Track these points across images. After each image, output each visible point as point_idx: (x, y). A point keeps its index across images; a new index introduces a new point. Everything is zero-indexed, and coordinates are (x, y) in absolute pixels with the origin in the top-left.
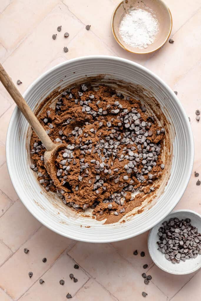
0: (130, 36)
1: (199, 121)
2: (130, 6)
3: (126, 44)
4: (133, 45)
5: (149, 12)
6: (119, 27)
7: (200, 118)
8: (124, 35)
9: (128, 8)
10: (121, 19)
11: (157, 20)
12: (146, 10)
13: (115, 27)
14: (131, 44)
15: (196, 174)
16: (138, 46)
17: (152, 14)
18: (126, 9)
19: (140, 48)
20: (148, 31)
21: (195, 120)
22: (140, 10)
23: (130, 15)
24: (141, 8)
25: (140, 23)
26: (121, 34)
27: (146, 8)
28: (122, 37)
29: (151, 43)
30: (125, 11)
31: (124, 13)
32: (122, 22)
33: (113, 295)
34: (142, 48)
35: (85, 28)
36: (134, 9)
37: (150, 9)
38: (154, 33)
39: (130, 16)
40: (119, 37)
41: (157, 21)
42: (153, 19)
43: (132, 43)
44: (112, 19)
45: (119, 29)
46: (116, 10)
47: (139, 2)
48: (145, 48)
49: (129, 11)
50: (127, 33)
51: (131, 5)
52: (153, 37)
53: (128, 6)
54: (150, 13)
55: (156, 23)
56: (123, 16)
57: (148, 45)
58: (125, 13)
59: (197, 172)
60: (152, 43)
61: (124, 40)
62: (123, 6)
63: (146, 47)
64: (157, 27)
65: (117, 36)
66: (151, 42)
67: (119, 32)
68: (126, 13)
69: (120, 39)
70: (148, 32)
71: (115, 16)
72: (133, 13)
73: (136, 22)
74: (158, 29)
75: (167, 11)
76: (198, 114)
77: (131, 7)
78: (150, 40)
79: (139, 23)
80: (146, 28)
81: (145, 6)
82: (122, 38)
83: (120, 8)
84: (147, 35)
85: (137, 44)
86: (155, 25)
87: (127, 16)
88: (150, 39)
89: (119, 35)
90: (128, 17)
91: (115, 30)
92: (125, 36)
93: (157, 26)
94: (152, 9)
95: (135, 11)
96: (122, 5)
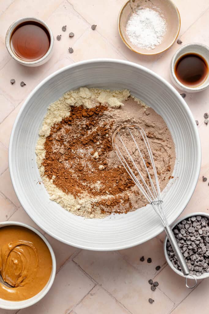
0: (137, 37)
1: (208, 125)
2: (137, 5)
3: (133, 44)
4: (140, 45)
5: (157, 11)
6: (125, 27)
7: (208, 121)
8: (130, 35)
9: (135, 7)
10: (128, 19)
11: (165, 20)
12: (154, 9)
13: (122, 27)
14: (139, 45)
15: (204, 178)
16: (145, 47)
17: (160, 14)
18: (133, 8)
19: (147, 49)
20: (156, 31)
21: (204, 123)
22: (148, 9)
23: (138, 14)
24: (148, 8)
25: (147, 23)
26: (128, 34)
27: (154, 7)
28: (129, 37)
29: (158, 44)
30: (132, 10)
31: (131, 12)
32: (129, 21)
33: (119, 302)
34: (149, 49)
35: (91, 27)
36: (142, 9)
37: (157, 8)
38: (162, 34)
39: (138, 15)
40: (126, 38)
41: (165, 21)
42: (161, 18)
43: (140, 44)
44: (119, 17)
45: (125, 30)
46: (123, 9)
47: (146, 1)
48: (153, 49)
49: (136, 10)
50: (134, 33)
51: (138, 4)
52: (160, 38)
53: (135, 6)
54: (158, 13)
55: (164, 23)
56: (130, 15)
57: (155, 45)
58: (132, 12)
59: (205, 177)
60: (160, 44)
61: (131, 41)
62: (130, 5)
63: (153, 47)
64: (165, 28)
65: (124, 37)
66: (159, 43)
67: (126, 33)
68: (133, 13)
69: (127, 39)
70: (156, 32)
71: (122, 15)
72: (140, 12)
73: (143, 22)
74: (166, 29)
75: (175, 11)
76: (206, 117)
77: (138, 6)
78: (157, 41)
79: (146, 23)
80: (154, 28)
81: (153, 5)
82: (129, 38)
83: (127, 7)
84: (155, 36)
85: (144, 45)
86: (163, 25)
87: (134, 16)
88: (158, 40)
89: (125, 36)
90: (135, 16)
91: (121, 29)
92: (132, 37)
93: (165, 26)
94: (160, 8)
95: (143, 10)
96: (129, 4)
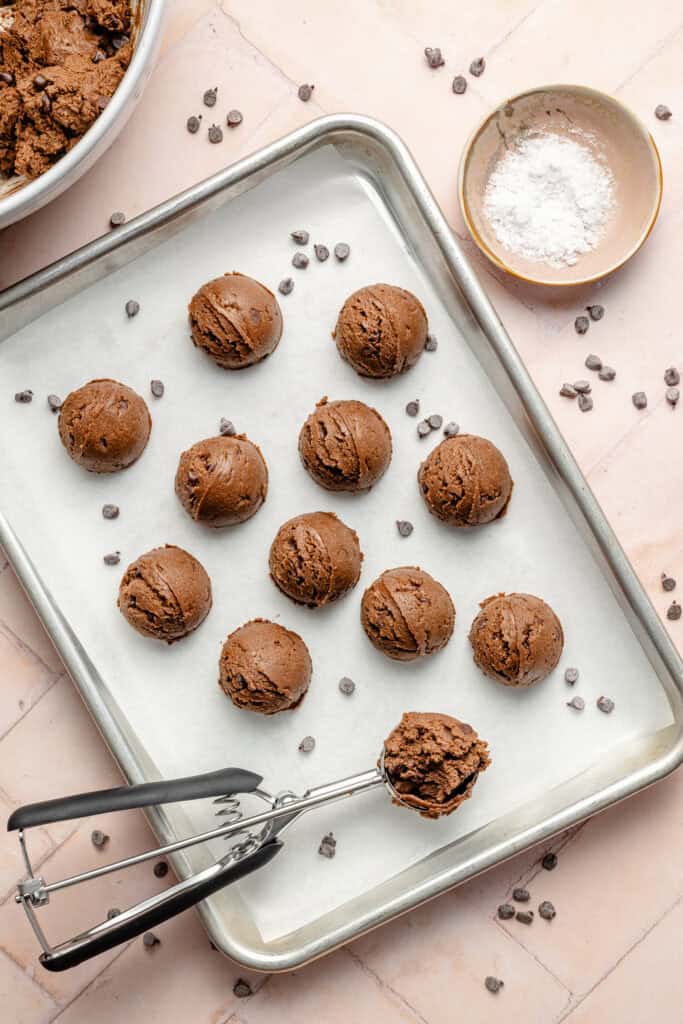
0: (520, 226)
2: (518, 125)
3: (507, 248)
4: (530, 252)
5: (583, 143)
6: (482, 193)
8: (499, 221)
9: (514, 132)
10: (491, 168)
11: (610, 170)
12: (573, 137)
13: (472, 196)
14: (524, 251)
16: (546, 258)
17: (594, 152)
18: (507, 135)
19: (553, 264)
20: (582, 207)
22: (554, 137)
23: (521, 154)
24: (555, 133)
25: (553, 181)
26: (488, 215)
27: (573, 131)
28: (495, 226)
29: (588, 249)
30: (502, 140)
31: (499, 148)
32: (495, 176)
34: (559, 265)
36: (535, 136)
37: (585, 135)
38: (600, 215)
39: (520, 157)
40: (485, 230)
41: (610, 176)
42: (597, 166)
43: (526, 248)
44: (462, 167)
45: (483, 203)
46: (475, 141)
47: (548, 113)
48: (570, 266)
49: (517, 140)
50: (511, 214)
51: (522, 122)
52: (594, 228)
53: (514, 127)
54: (586, 149)
55: (607, 182)
56: (497, 157)
57: (578, 253)
58: (503, 148)
60: (595, 250)
61: (499, 238)
62: (498, 125)
63: (572, 261)
64: (609, 195)
65: (478, 227)
66: (590, 244)
67: (484, 210)
68: (507, 149)
69: (488, 236)
70: (581, 211)
71: (473, 159)
72: (530, 147)
73: (540, 177)
74: (614, 202)
75: (645, 141)
77: (523, 128)
78: (585, 239)
79: (550, 183)
80: (573, 196)
81: (570, 125)
82: (493, 230)
83: (487, 131)
84: (578, 221)
85: (541, 252)
86: (603, 189)
87: (511, 158)
88: (588, 234)
89: (482, 221)
90: (513, 160)
91: (470, 204)
92: (504, 225)
93: (610, 190)
94: (593, 133)
95: (537, 141)
96: (493, 123)
